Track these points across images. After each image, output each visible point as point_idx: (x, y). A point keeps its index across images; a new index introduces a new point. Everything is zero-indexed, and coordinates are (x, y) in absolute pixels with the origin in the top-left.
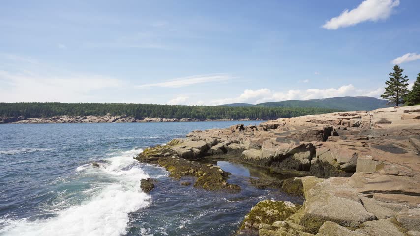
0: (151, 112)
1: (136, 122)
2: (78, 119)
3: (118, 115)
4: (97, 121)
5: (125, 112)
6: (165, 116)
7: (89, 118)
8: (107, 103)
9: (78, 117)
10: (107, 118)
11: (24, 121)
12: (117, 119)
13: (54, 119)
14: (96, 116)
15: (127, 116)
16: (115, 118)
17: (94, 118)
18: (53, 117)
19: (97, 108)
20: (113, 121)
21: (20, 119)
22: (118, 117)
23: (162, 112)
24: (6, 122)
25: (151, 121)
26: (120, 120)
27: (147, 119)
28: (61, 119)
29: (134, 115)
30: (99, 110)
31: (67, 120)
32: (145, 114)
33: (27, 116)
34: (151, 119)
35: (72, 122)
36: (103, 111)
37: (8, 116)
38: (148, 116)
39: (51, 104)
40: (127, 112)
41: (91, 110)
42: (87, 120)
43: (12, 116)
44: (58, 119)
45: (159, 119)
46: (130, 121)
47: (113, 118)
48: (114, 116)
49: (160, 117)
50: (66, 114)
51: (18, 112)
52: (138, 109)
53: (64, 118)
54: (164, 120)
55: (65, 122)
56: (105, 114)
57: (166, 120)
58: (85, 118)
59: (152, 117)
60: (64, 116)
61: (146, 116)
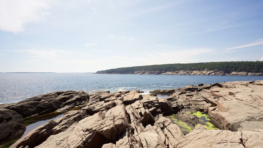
0: (238, 68)
1: (225, 75)
2: (188, 72)
3: (213, 70)
4: (199, 74)
5: (217, 68)
6: (250, 70)
7: (194, 72)
8: (208, 62)
9: (188, 71)
10: (204, 72)
11: (164, 73)
12: (211, 73)
13: (176, 73)
14: (198, 71)
15: (219, 71)
16: (210, 72)
17: (197, 72)
18: (176, 72)
19: (199, 66)
20: (209, 74)
21: (163, 73)
22: (212, 72)
23: (248, 68)
24: (158, 74)
25: (237, 74)
26: (213, 73)
27: (234, 73)
28: (180, 72)
29: (224, 70)
30: (200, 67)
31: (183, 73)
32: (233, 69)
33: (166, 71)
34: (238, 73)
35: (185, 74)
36: (203, 67)
37: (159, 71)
38: (235, 70)
39: (176, 64)
40: (218, 68)
41: (195, 68)
42: (193, 73)
43: (160, 71)
44: (178, 72)
45: (245, 73)
46: (220, 74)
47: (208, 72)
48: (209, 71)
49: (245, 71)
50: (182, 70)
51: (163, 69)
52: (227, 66)
53: (181, 72)
54: (249, 74)
55: (181, 74)
56: (204, 69)
57: (252, 74)
58: (192, 72)
59: (239, 72)
60: (182, 71)
61: (233, 71)
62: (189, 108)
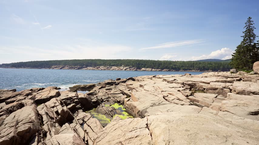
0: (146, 65)
1: (137, 70)
2: (108, 68)
3: (128, 66)
4: (117, 69)
5: (131, 65)
6: (154, 67)
7: (113, 67)
8: (125, 59)
9: (108, 67)
10: (122, 68)
11: (85, 68)
12: (127, 69)
13: (97, 68)
14: (116, 66)
15: (132, 67)
16: (126, 68)
17: (116, 67)
18: (97, 67)
19: (118, 62)
20: (125, 70)
21: (84, 68)
22: (127, 67)
23: (152, 65)
24: (79, 69)
25: (145, 70)
26: (129, 69)
27: (143, 69)
28: (100, 68)
29: (136, 66)
30: (118, 63)
31: (103, 68)
32: (143, 66)
33: (87, 66)
34: (146, 69)
35: (105, 69)
36: (120, 64)
37: (79, 66)
38: (144, 67)
39: (97, 60)
40: (132, 64)
41: (114, 64)
42: (112, 69)
43: (81, 65)
44: (99, 68)
45: (150, 69)
46: (134, 70)
47: (125, 68)
48: (126, 67)
49: (151, 68)
50: (103, 65)
51: (83, 64)
52: (139, 63)
53: (102, 67)
54: (153, 70)
55: (102, 69)
56: (121, 66)
57: (155, 70)
58: (111, 68)
59: (146, 68)
60: (102, 66)
61: (143, 67)
62: (108, 101)
